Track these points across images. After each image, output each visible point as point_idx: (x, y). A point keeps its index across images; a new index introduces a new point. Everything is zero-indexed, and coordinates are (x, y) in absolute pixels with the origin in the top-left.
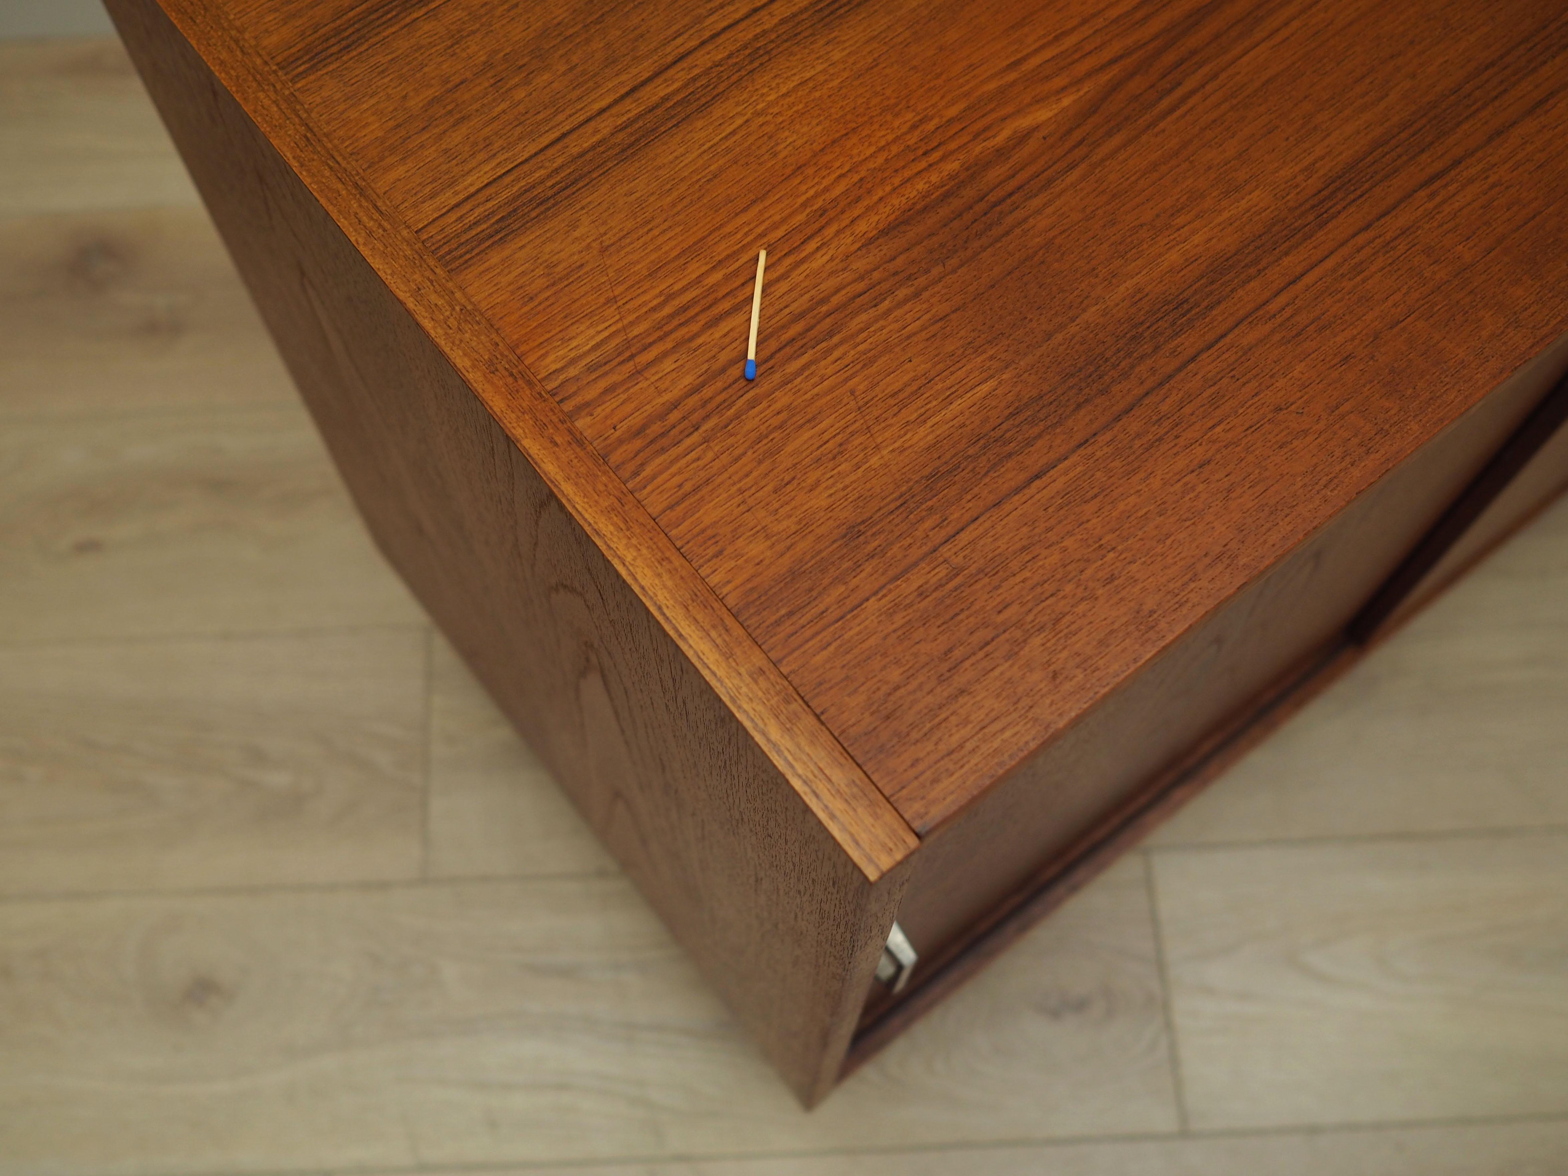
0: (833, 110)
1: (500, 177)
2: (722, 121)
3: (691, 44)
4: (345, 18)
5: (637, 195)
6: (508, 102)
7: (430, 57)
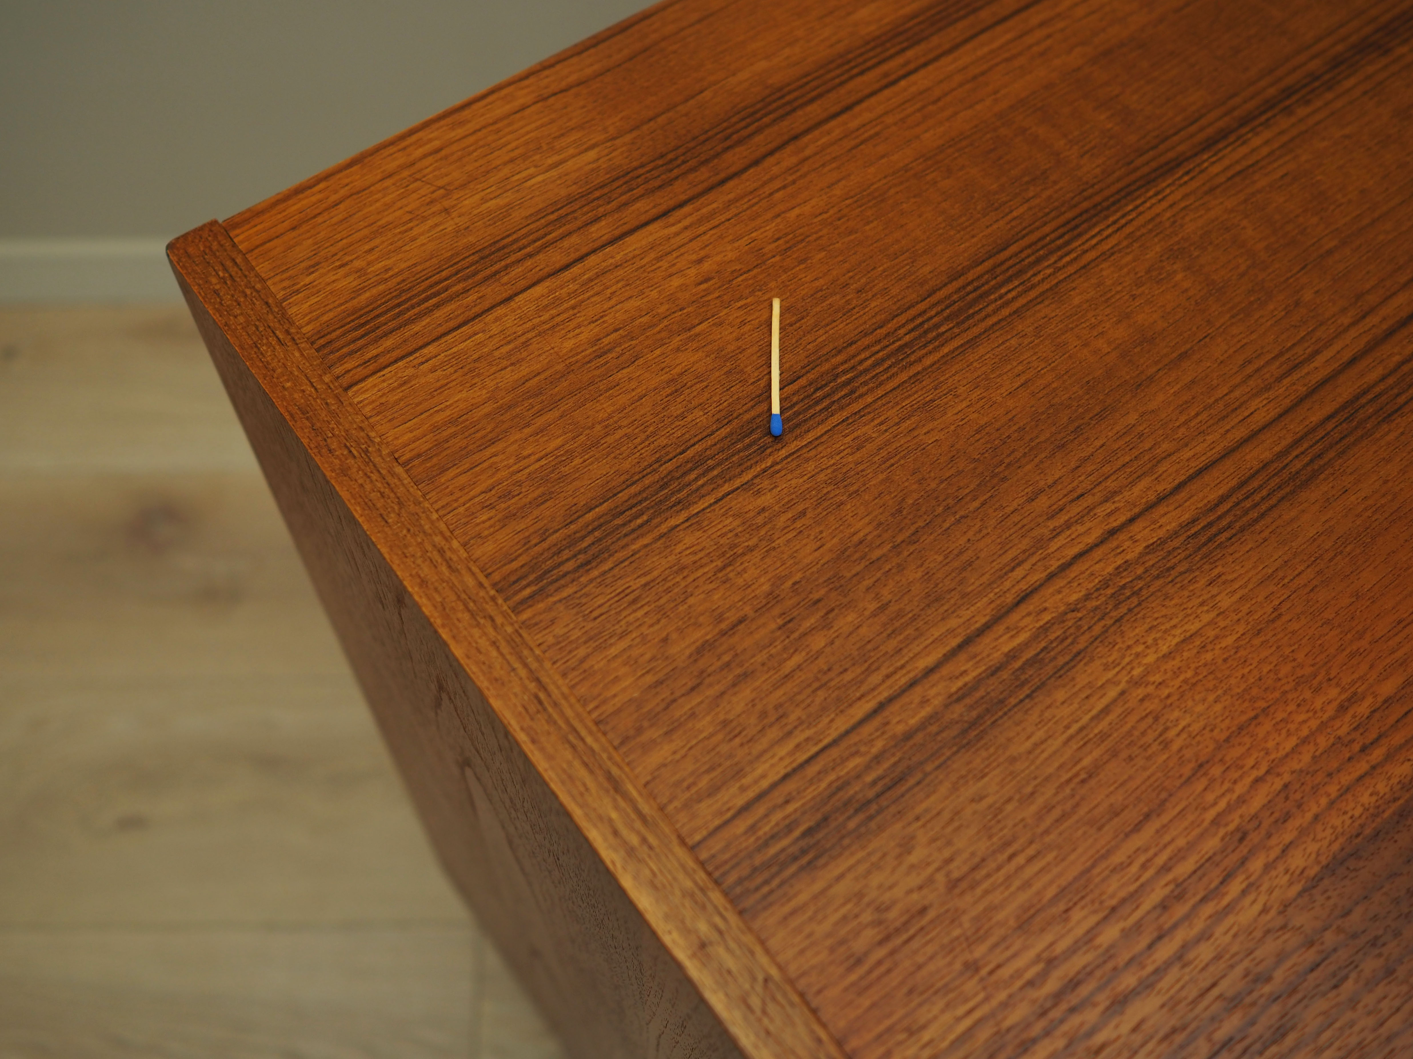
0: (1233, 681)
1: (802, 766)
2: (1088, 692)
3: (1035, 578)
4: (581, 522)
5: (989, 800)
6: (804, 654)
7: (696, 584)
